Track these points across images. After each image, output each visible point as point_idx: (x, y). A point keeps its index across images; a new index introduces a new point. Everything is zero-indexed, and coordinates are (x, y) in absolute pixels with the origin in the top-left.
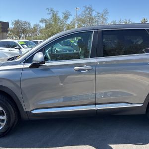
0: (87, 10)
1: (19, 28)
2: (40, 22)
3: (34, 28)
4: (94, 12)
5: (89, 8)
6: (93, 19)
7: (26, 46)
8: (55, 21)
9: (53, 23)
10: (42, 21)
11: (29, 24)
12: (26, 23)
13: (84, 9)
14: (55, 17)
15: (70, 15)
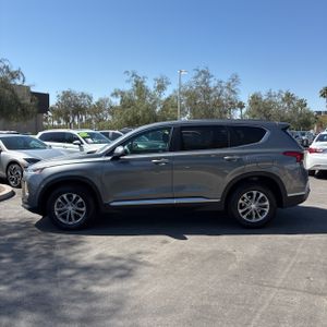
0: (200, 74)
1: (70, 106)
2: (112, 95)
3: (98, 103)
4: (212, 79)
5: (203, 72)
6: (210, 92)
7: (90, 140)
8: (139, 95)
9: (137, 98)
10: (115, 94)
11: (90, 98)
12: (83, 96)
13: (195, 73)
14: (140, 87)
15: (168, 83)
